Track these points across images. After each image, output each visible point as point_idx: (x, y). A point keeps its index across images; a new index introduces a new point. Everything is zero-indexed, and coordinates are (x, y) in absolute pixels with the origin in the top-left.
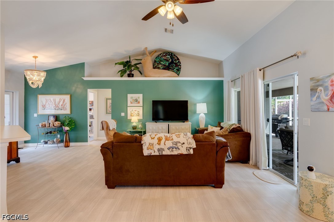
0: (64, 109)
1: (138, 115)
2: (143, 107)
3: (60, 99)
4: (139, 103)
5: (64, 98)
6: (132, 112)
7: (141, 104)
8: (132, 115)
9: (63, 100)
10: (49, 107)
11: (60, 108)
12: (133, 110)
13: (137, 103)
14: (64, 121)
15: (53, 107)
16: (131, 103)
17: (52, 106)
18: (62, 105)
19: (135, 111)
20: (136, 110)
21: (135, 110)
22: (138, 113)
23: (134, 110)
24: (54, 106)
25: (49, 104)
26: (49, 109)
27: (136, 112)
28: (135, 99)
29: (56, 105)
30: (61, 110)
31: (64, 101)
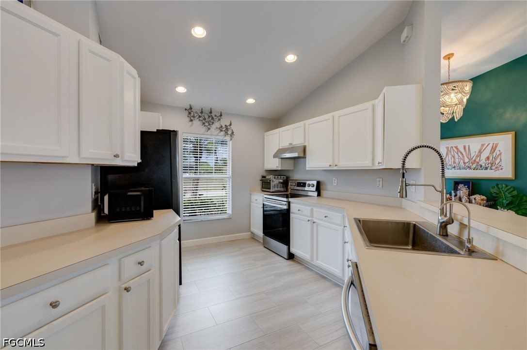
0: (494, 168)
3: (483, 145)
5: (495, 143)
9: (490, 146)
10: (454, 162)
11: (483, 165)
14: (494, 195)
15: (465, 163)
17: (462, 161)
18: (488, 158)
24: (467, 160)
25: (454, 157)
26: (455, 167)
29: (470, 159)
30: (486, 168)
31: (494, 149)
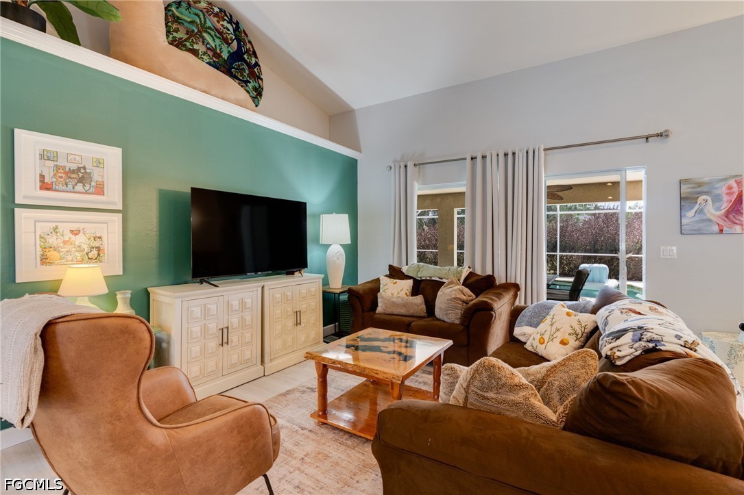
1: (96, 254)
2: (124, 212)
4: (100, 190)
6: (52, 240)
7: (114, 195)
8: (52, 254)
12: (60, 225)
13: (87, 192)
16: (45, 186)
19: (75, 233)
20: (81, 226)
21: (74, 227)
22: (96, 244)
23: (65, 228)
27: (80, 240)
28: (74, 167)
